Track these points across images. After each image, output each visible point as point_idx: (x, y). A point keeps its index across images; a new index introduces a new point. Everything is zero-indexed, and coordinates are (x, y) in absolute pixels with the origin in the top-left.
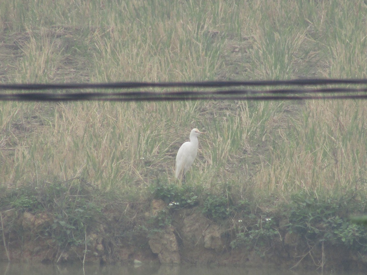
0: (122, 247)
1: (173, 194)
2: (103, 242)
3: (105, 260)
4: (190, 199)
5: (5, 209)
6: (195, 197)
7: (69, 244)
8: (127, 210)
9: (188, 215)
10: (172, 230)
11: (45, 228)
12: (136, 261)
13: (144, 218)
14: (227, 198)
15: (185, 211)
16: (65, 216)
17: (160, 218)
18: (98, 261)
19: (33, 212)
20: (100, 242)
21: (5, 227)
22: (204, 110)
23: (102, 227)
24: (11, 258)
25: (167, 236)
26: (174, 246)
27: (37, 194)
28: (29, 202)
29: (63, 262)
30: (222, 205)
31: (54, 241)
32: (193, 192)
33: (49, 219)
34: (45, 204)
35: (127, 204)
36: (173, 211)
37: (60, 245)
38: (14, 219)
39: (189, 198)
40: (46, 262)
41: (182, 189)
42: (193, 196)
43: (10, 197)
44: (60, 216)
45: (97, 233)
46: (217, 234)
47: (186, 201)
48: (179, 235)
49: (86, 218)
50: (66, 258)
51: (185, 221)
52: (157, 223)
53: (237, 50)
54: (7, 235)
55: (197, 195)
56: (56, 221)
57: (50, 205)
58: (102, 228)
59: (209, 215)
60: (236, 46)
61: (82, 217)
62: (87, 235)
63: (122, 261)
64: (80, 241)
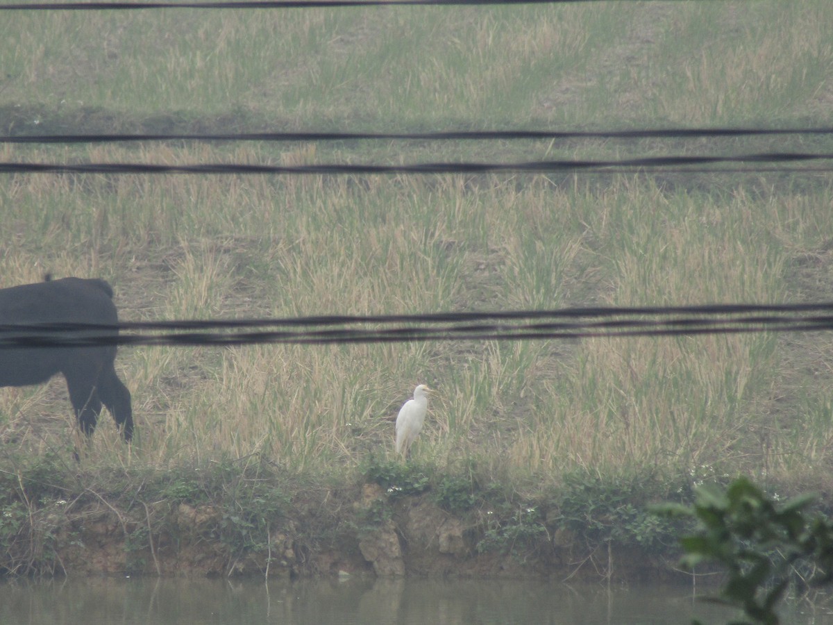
0: (321, 553)
1: (394, 475)
2: (294, 546)
3: (297, 571)
4: (418, 482)
5: (154, 500)
6: (425, 479)
7: (246, 549)
8: (328, 500)
9: (415, 505)
10: (392, 527)
11: (210, 527)
12: (342, 573)
13: (351, 510)
14: (471, 481)
15: (411, 500)
16: (239, 509)
17: (375, 511)
18: (287, 572)
19: (193, 504)
20: (290, 546)
21: (152, 526)
22: (436, 354)
23: (292, 524)
24: (163, 571)
25: (385, 536)
26: (396, 551)
27: (197, 478)
28: (188, 490)
29: (237, 576)
30: (463, 489)
31: (223, 545)
32: (421, 472)
33: (216, 514)
34: (210, 493)
35: (327, 491)
36: (393, 499)
37: (232, 551)
38: (165, 514)
39: (417, 480)
40: (212, 575)
41: (407, 468)
42: (422, 477)
43: (159, 483)
44: (232, 510)
45: (285, 532)
46: (457, 532)
47: (412, 485)
48: (403, 534)
49: (269, 511)
50: (241, 570)
51: (411, 513)
52: (371, 518)
53: (483, 267)
54: (156, 538)
55: (427, 476)
56: (225, 516)
57: (217, 494)
58: (292, 526)
59: (445, 504)
60: (481, 261)
61: (263, 510)
62: (271, 537)
63: (321, 573)
64: (261, 545)
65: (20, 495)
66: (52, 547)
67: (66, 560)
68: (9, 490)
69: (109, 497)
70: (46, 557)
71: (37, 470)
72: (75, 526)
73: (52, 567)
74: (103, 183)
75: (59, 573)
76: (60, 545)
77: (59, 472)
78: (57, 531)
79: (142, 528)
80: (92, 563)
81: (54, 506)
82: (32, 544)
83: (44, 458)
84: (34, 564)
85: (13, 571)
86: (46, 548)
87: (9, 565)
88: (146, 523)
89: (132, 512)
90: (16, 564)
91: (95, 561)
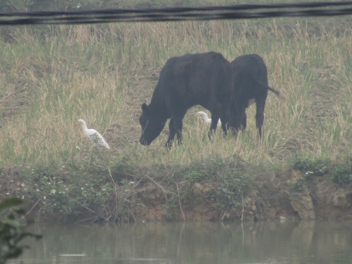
0: (270, 207)
1: (308, 165)
2: (256, 204)
3: (258, 217)
4: (321, 169)
5: (180, 181)
6: (325, 167)
7: (230, 206)
8: (273, 179)
9: (320, 181)
10: (308, 193)
11: (211, 194)
12: (282, 218)
13: (286, 184)
14: (350, 167)
15: (318, 178)
16: (226, 185)
17: (299, 184)
18: (253, 218)
19: (202, 182)
20: (254, 204)
21: (180, 195)
23: (255, 192)
24: (186, 218)
25: (304, 198)
26: (311, 205)
27: (204, 169)
28: (199, 175)
29: (226, 220)
30: (346, 172)
31: (218, 204)
32: (323, 163)
33: (214, 188)
34: (210, 176)
35: (273, 174)
36: (308, 178)
37: (223, 207)
38: (187, 188)
39: (321, 168)
40: (213, 220)
41: (315, 161)
42: (323, 166)
43: (183, 172)
44: (222, 185)
45: (251, 197)
46: (343, 195)
47: (318, 170)
48: (314, 197)
49: (243, 185)
50: (228, 217)
51: (318, 186)
52: (297, 188)
54: (182, 201)
55: (326, 166)
56: (219, 188)
57: (214, 177)
58: (255, 193)
59: (336, 180)
60: (322, 73)
61: (239, 185)
62: (244, 199)
63: (271, 218)
64: (238, 203)
65: (110, 180)
66: (127, 206)
67: (135, 213)
68: (104, 177)
69: (157, 179)
70: (125, 211)
71: (119, 166)
72: (139, 195)
73: (128, 217)
74: (116, 37)
75: (131, 220)
76: (132, 206)
77: (130, 167)
78: (130, 198)
79: (175, 196)
80: (149, 214)
81: (128, 185)
82: (117, 205)
83: (122, 159)
84: (118, 216)
85: (107, 219)
86: (124, 207)
87: (105, 216)
88: (177, 193)
89: (169, 188)
90: (109, 216)
91: (150, 214)
